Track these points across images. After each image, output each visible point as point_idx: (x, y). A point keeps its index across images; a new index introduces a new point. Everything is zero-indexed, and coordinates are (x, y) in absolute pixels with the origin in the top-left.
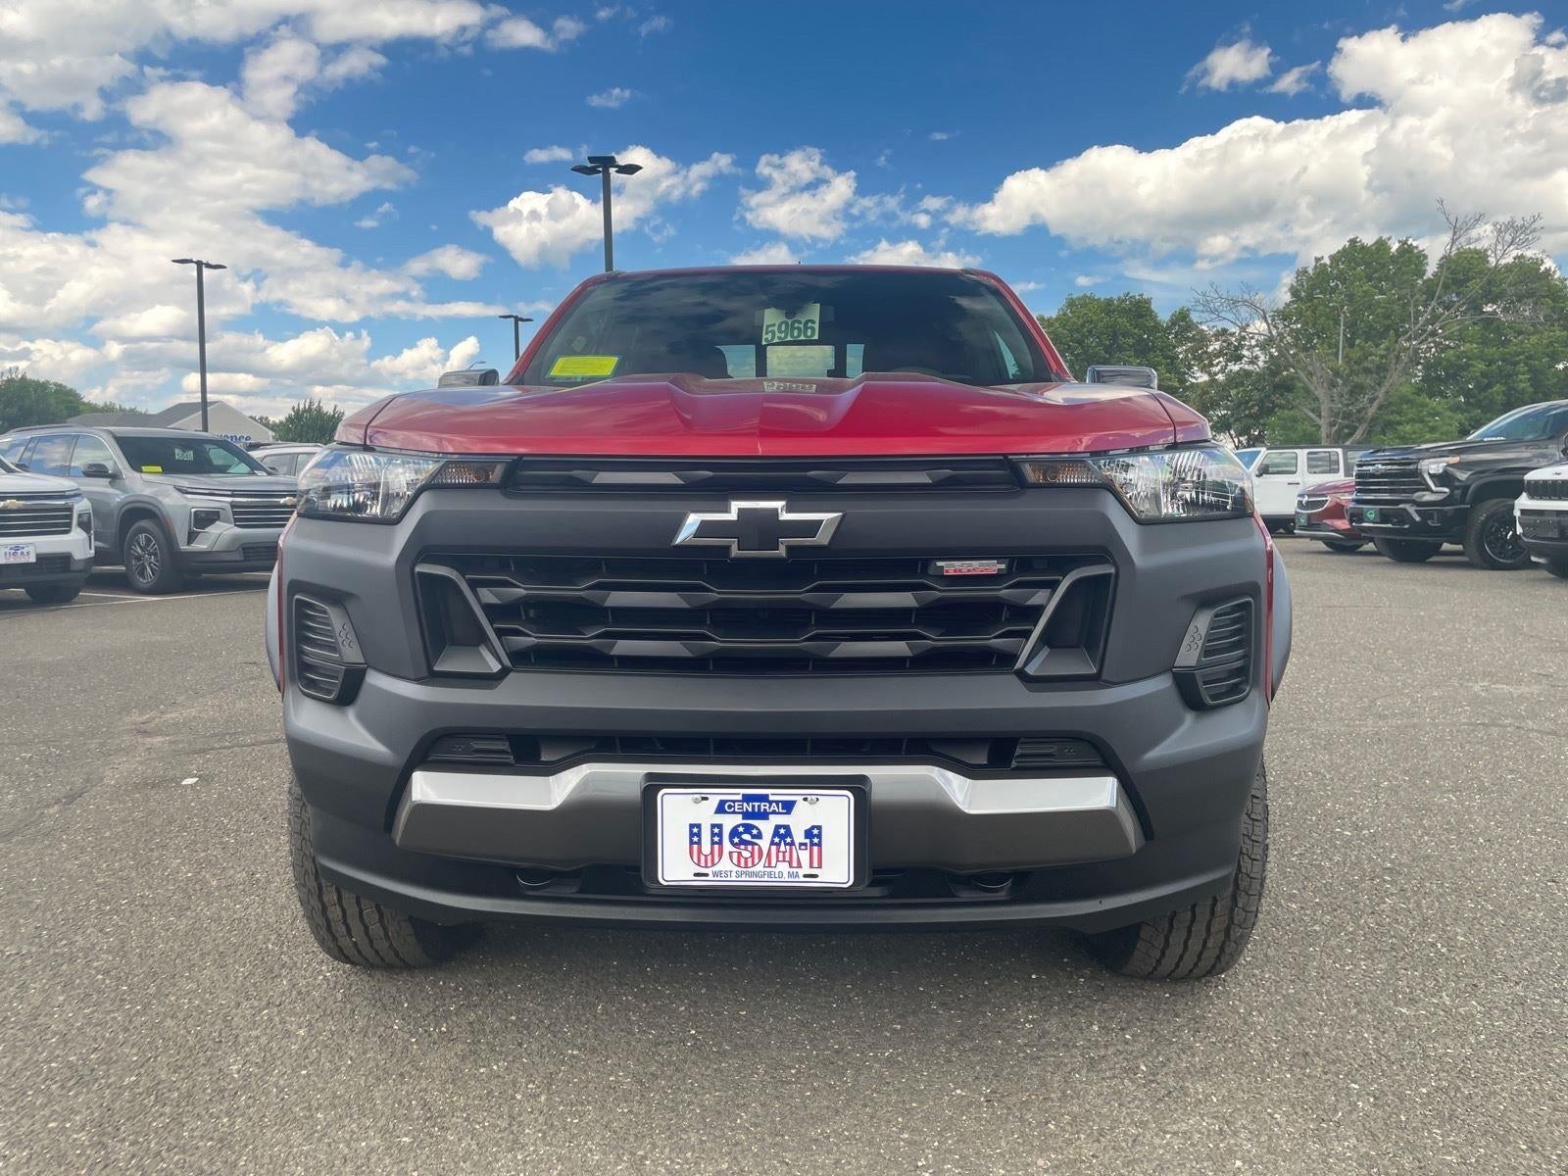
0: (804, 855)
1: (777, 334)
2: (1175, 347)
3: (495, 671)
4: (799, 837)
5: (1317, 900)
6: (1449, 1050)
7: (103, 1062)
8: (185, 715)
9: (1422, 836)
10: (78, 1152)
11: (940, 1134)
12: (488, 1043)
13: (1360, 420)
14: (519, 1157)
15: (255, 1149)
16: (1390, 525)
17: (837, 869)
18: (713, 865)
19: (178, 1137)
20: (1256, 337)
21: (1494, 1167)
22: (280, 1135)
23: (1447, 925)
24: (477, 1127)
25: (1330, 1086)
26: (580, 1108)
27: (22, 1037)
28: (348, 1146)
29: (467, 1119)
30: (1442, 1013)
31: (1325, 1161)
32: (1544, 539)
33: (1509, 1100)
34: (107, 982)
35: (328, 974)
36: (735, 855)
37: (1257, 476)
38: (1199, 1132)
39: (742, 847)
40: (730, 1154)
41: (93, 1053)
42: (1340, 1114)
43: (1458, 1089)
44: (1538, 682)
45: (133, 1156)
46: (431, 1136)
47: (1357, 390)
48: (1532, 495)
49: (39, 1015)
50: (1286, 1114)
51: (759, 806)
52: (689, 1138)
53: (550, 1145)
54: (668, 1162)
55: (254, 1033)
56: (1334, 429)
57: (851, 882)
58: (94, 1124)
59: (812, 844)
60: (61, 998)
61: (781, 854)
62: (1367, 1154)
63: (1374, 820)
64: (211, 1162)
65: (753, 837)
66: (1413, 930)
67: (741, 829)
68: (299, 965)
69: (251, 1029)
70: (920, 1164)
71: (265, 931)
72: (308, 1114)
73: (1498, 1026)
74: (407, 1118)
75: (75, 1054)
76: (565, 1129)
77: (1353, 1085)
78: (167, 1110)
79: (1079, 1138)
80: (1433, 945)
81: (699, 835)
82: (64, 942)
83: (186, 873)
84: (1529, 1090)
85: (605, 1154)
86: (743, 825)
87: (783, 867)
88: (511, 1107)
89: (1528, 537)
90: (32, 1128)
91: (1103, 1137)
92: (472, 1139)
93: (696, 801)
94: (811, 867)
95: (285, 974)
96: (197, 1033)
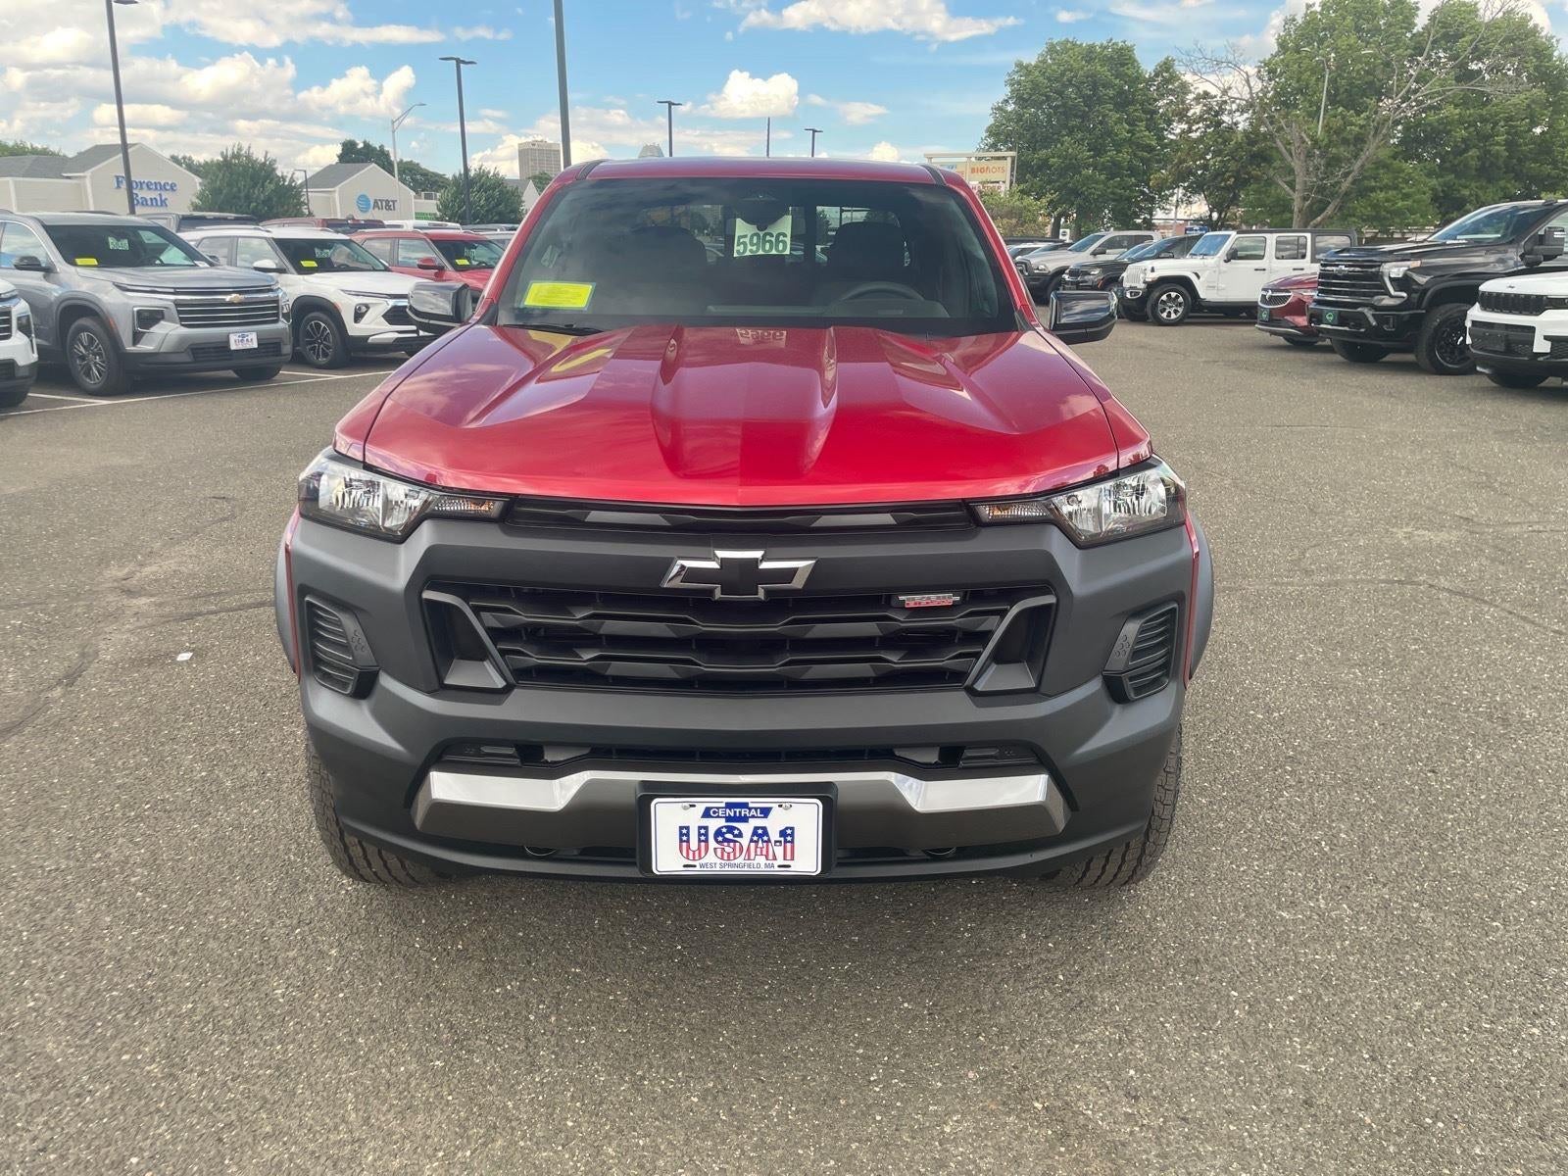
0: (779, 851)
1: (749, 247)
2: (1156, 100)
3: (500, 686)
4: (774, 835)
5: (1225, 794)
6: (1317, 957)
7: (160, 988)
8: (165, 568)
9: (1325, 720)
10: (154, 1085)
11: (889, 1049)
12: (501, 961)
13: (1332, 195)
14: (537, 1080)
15: (308, 1077)
16: (1346, 328)
17: (807, 860)
18: (700, 858)
19: (240, 1066)
20: (1238, 101)
21: (1340, 1075)
22: (328, 1062)
23: (1333, 821)
24: (499, 1049)
25: (1214, 994)
26: (585, 1029)
27: (81, 964)
28: (389, 1071)
29: (489, 1042)
30: (1316, 917)
31: (1202, 1069)
32: (1490, 351)
33: (1361, 1008)
34: (148, 900)
35: (350, 888)
36: (719, 851)
37: (1225, 261)
38: (1103, 1042)
39: (726, 844)
40: (714, 1072)
41: (148, 979)
42: (1219, 1022)
43: (1319, 998)
44: (1458, 528)
45: (203, 1088)
46: (459, 1058)
47: (1334, 162)
48: (1485, 307)
49: (92, 938)
50: (1175, 1023)
51: (740, 812)
52: (680, 1057)
53: (562, 1066)
54: (663, 1082)
55: (291, 954)
56: (1307, 203)
57: (818, 872)
58: (162, 1055)
59: (786, 842)
60: (108, 919)
61: (759, 850)
62: (1237, 1061)
63: (1285, 701)
64: (273, 1091)
65: (735, 836)
66: (1303, 826)
67: (724, 830)
68: (321, 878)
69: (287, 950)
70: (872, 1079)
71: (285, 841)
72: (350, 1039)
73: (1363, 931)
74: (438, 1042)
75: (133, 981)
76: (574, 1050)
77: (1233, 992)
78: (225, 1038)
79: (1004, 1050)
80: (1318, 843)
81: (688, 835)
82: (98, 855)
83: (200, 772)
84: (1379, 998)
85: (609, 1075)
86: (726, 827)
87: (762, 860)
88: (527, 1028)
89: (1475, 349)
90: (107, 1061)
91: (1023, 1048)
92: (495, 1062)
93: (685, 808)
94: (785, 859)
95: (310, 888)
96: (240, 956)
